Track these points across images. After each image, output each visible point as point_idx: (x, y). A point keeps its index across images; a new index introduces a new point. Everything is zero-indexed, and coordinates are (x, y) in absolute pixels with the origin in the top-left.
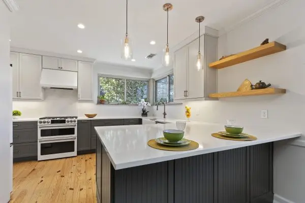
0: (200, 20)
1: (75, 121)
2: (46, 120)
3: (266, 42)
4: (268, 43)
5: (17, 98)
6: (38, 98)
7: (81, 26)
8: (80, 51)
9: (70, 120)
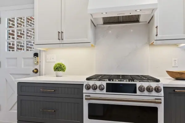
2: (98, 83)
5: (58, 42)
6: (86, 40)
9: (145, 84)
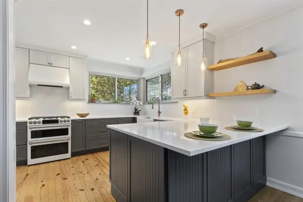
0: (204, 26)
1: (68, 121)
2: (37, 121)
3: (261, 50)
4: (262, 51)
6: (25, 96)
7: (87, 22)
8: (74, 47)
9: (63, 119)
